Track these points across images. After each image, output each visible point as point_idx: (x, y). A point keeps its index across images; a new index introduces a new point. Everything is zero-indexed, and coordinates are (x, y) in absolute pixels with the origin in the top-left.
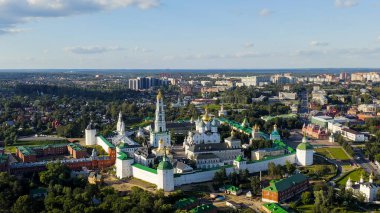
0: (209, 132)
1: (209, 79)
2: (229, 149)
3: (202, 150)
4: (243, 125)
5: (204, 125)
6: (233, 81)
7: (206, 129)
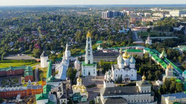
0: (127, 68)
1: (150, 11)
2: (139, 93)
3: (112, 94)
4: (161, 56)
5: (123, 62)
6: (164, 13)
7: (125, 65)
